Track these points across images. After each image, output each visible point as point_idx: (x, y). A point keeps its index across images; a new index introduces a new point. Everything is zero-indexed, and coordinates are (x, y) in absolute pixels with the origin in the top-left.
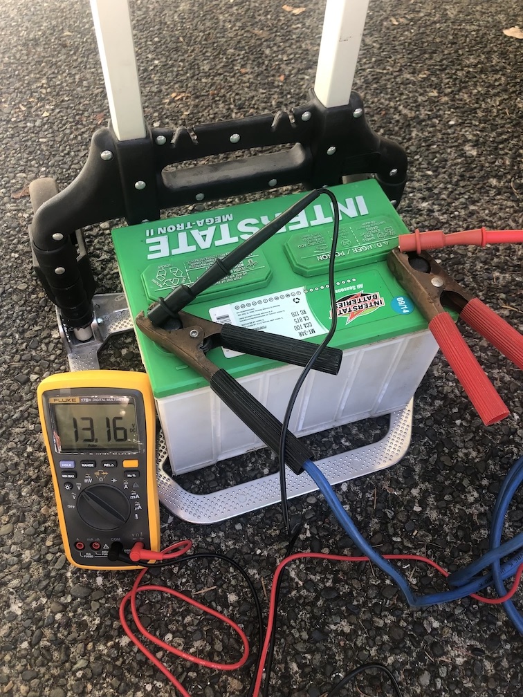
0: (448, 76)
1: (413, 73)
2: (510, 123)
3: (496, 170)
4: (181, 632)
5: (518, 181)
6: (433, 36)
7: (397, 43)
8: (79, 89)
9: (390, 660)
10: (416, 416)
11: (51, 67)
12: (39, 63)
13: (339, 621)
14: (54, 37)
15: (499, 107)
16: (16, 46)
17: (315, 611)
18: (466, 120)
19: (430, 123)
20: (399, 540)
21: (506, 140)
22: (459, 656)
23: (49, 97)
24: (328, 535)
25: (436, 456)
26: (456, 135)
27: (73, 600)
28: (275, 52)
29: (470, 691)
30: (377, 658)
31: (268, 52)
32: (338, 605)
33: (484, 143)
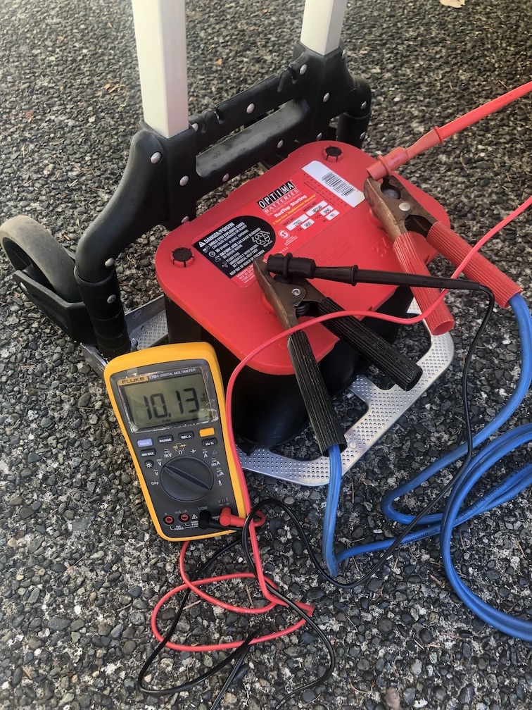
1: (354, 49)
2: (454, 96)
3: (445, 146)
4: (168, 652)
5: (466, 156)
6: (370, 10)
8: (3, 85)
9: (382, 652)
13: (327, 621)
15: (442, 81)
18: (410, 96)
19: (375, 101)
20: (380, 532)
22: (447, 640)
25: (409, 443)
26: (402, 112)
27: (51, 633)
28: (210, 34)
29: (461, 674)
30: (368, 653)
31: (202, 34)
32: (325, 604)
33: (431, 119)
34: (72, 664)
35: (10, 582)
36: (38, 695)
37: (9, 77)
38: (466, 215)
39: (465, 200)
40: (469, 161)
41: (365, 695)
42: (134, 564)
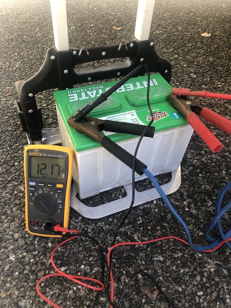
0: (181, 50)
1: (167, 49)
2: (207, 66)
3: (204, 82)
4: (88, 264)
6: (173, 37)
7: (159, 39)
8: (31, 56)
9: (182, 271)
10: (182, 174)
11: (19, 49)
12: (14, 47)
13: (158, 256)
14: (20, 38)
15: (202, 61)
16: (4, 42)
17: (147, 252)
18: (190, 65)
19: (176, 66)
21: (207, 72)
22: (212, 268)
23: (19, 60)
24: (150, 221)
25: (192, 188)
26: (187, 70)
27: (38, 253)
28: (111, 43)
29: (218, 282)
30: (176, 270)
31: (108, 43)
32: (157, 250)
33: (198, 73)
34: (46, 266)
35: (22, 232)
36: (31, 278)
37: (33, 54)
38: (214, 107)
39: (214, 101)
40: (214, 88)
41: (175, 288)
42: (74, 228)
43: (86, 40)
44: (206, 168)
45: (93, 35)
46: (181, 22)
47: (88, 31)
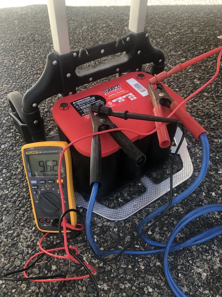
0: (190, 53)
1: (176, 52)
3: (207, 90)
5: (217, 94)
7: (170, 41)
8: (36, 55)
11: (27, 47)
12: (23, 46)
14: (31, 37)
15: (211, 65)
16: (15, 40)
20: (138, 247)
23: (24, 58)
24: (104, 242)
26: (191, 75)
32: (103, 276)
33: (203, 79)
37: (39, 53)
38: (211, 117)
39: (212, 111)
40: (217, 96)
42: (24, 239)
43: (94, 40)
44: (184, 187)
45: (102, 35)
46: (198, 23)
47: (99, 31)
